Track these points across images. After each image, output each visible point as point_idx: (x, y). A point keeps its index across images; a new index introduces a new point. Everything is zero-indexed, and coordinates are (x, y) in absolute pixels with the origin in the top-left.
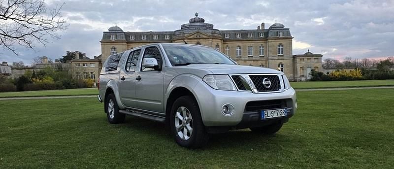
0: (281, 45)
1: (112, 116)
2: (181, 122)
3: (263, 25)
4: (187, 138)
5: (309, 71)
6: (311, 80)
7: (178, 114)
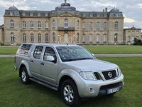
0: (117, 22)
1: (24, 80)
2: (67, 92)
3: (106, 9)
4: (70, 101)
5: (133, 39)
6: (134, 44)
7: (66, 88)
